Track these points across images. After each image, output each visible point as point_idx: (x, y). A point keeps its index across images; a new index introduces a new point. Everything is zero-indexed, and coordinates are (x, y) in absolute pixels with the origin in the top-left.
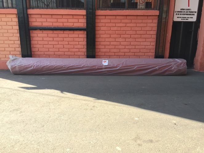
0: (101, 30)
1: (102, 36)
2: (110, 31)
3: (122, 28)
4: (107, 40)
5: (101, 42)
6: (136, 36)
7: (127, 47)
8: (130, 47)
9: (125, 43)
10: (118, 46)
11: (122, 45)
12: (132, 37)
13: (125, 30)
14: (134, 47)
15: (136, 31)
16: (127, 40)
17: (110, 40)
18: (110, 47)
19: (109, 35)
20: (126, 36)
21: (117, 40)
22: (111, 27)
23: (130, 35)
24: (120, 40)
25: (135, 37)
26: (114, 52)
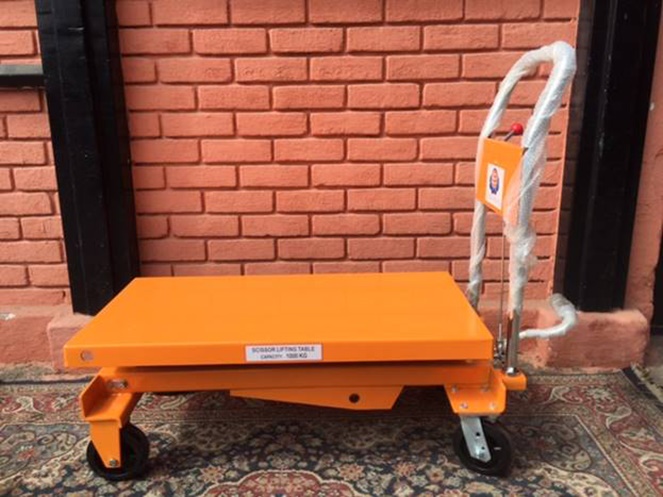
0: (164, 77)
1: (172, 123)
2: (235, 86)
3: (313, 60)
4: (211, 149)
5: (170, 169)
6: (424, 120)
7: (357, 200)
8: (382, 198)
9: (346, 173)
10: (295, 193)
11: (321, 187)
12: (389, 127)
13: (343, 76)
14: (406, 197)
15: (421, 82)
16: (357, 148)
17: (237, 148)
18: (241, 200)
19: (229, 115)
20: (349, 121)
21: (284, 148)
22: (237, 60)
23: (377, 115)
24: (309, 147)
25: (418, 129)
26: (267, 236)
